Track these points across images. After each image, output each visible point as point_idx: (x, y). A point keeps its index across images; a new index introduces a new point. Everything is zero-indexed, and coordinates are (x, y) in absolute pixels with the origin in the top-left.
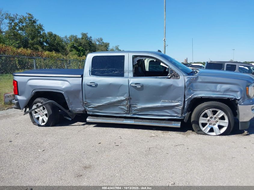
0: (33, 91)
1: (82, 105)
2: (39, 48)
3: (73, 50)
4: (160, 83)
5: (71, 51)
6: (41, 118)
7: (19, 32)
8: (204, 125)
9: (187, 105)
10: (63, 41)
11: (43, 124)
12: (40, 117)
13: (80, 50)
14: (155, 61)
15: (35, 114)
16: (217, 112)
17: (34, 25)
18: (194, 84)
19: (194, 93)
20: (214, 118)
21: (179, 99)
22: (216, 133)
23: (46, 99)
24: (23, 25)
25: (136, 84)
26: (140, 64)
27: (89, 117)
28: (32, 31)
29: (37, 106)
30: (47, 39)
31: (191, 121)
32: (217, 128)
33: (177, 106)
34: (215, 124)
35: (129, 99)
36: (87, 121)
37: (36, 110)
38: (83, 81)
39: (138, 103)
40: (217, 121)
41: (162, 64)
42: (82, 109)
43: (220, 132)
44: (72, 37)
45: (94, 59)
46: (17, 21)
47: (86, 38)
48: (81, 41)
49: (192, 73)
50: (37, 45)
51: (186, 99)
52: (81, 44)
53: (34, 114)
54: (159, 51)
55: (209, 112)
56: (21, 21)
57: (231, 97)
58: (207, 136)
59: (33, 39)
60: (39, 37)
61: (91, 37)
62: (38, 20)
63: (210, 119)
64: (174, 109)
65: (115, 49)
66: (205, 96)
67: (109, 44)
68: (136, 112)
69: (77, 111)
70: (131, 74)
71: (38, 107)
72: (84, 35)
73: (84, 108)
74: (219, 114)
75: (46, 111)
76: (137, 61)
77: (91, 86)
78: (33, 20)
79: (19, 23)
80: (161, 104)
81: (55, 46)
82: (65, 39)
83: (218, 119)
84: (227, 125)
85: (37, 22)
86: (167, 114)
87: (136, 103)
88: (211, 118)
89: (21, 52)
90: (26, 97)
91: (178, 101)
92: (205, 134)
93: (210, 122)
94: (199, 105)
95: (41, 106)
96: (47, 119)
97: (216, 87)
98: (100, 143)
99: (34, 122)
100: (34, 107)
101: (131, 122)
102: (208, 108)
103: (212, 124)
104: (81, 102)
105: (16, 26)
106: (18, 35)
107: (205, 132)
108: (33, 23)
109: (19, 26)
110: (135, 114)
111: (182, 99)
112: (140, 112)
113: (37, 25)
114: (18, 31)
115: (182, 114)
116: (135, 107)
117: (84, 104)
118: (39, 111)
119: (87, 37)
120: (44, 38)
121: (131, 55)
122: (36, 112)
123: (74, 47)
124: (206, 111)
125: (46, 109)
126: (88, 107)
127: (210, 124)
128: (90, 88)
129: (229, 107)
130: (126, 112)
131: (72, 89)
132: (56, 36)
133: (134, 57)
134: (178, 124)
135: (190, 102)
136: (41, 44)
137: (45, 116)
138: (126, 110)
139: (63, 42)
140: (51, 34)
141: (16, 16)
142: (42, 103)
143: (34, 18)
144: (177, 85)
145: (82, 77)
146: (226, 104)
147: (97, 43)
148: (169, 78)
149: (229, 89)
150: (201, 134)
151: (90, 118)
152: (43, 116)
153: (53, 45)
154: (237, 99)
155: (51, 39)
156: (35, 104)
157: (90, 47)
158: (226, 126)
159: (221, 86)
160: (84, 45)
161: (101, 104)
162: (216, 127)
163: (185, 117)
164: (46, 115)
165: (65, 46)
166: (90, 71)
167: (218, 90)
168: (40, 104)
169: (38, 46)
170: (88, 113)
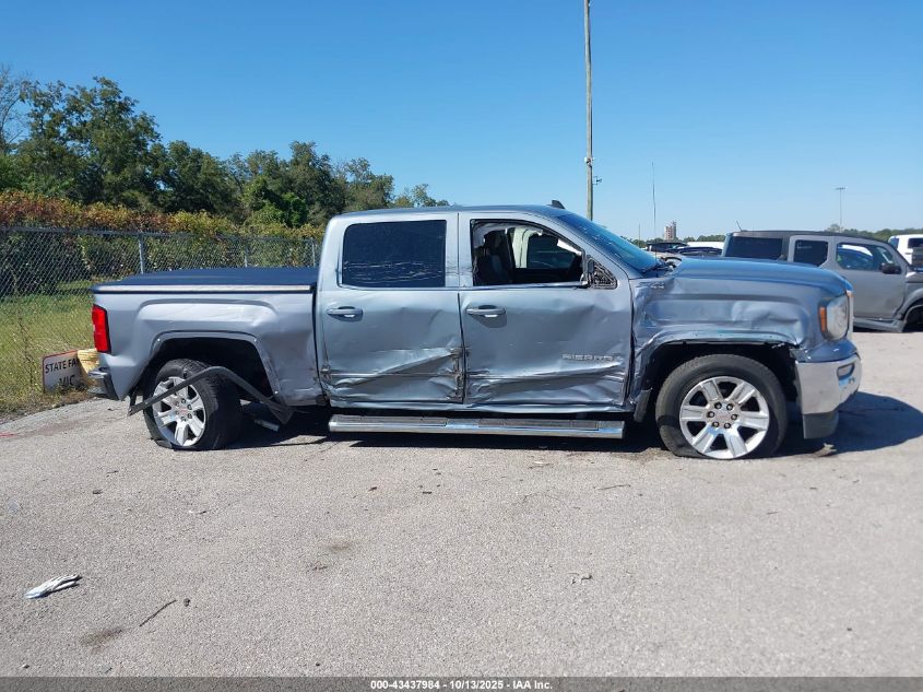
0: (157, 337)
1: (315, 379)
2: (139, 199)
3: (264, 204)
4: (557, 302)
5: (257, 208)
6: (181, 426)
7: (69, 144)
8: (695, 428)
9: (642, 368)
10: (227, 175)
11: (189, 443)
12: (179, 421)
13: (288, 203)
14: (540, 234)
15: (163, 411)
16: (735, 385)
17: (121, 119)
18: (662, 304)
19: (661, 330)
20: (724, 406)
21: (617, 349)
22: (733, 451)
23: (197, 363)
24: (83, 119)
25: (482, 307)
26: (497, 245)
27: (336, 416)
28: (116, 139)
29: (171, 386)
30: (167, 169)
31: (657, 418)
32: (737, 434)
33: (611, 371)
34: (730, 425)
35: (463, 354)
36: (331, 430)
37: (165, 400)
38: (318, 304)
39: (490, 367)
40: (736, 416)
41: (561, 244)
42: (315, 391)
43: (745, 449)
44: (259, 156)
45: (352, 233)
46: (60, 106)
47: (309, 161)
48: (292, 172)
49: (657, 270)
50: (135, 189)
51: (637, 350)
52: (291, 181)
53: (160, 414)
54: (557, 204)
55: (707, 386)
56: (75, 107)
57: (775, 338)
58: (706, 461)
59: (117, 170)
60: (140, 161)
61: (326, 158)
62: (138, 102)
63: (714, 410)
64: (601, 384)
65: (412, 196)
66: (694, 337)
67: (390, 179)
68: (486, 395)
69: (300, 397)
70: (468, 279)
71: (172, 389)
72: (303, 150)
73: (320, 389)
74: (740, 394)
75: (200, 400)
76: (485, 236)
77: (341, 317)
78: (118, 100)
79: (69, 112)
80: (563, 367)
81: (198, 193)
82: (235, 167)
83: (739, 408)
84: (766, 427)
85: (132, 108)
86: (581, 399)
87: (484, 367)
88: (717, 405)
89: (97, 215)
90: (134, 359)
91: (615, 356)
92: (701, 456)
93: (713, 419)
94: (679, 368)
95: (181, 386)
96: (202, 425)
97: (728, 311)
98: (375, 488)
99: (158, 438)
100: (160, 389)
101: (470, 427)
102: (706, 375)
103: (722, 424)
104: (311, 369)
105: (58, 125)
106: (66, 158)
107: (698, 448)
108: (119, 112)
109: (70, 123)
110: (481, 402)
111: (624, 348)
112: (498, 395)
113: (134, 120)
114: (66, 140)
115: (626, 396)
116: (482, 378)
117: (321, 376)
118: (176, 403)
119: (312, 157)
120: (157, 166)
121: (466, 218)
122: (165, 408)
123: (269, 195)
124: (700, 384)
125: (198, 395)
126: (334, 386)
127: (713, 425)
128: (338, 323)
129: (770, 372)
130: (453, 395)
131: (283, 330)
132: (199, 155)
133: (476, 224)
134: (616, 427)
135: (652, 357)
136: (147, 185)
137: (195, 418)
138: (454, 391)
139: (226, 179)
140: (181, 151)
141: (58, 91)
142: (185, 376)
143: (123, 96)
144: (609, 309)
145: (314, 290)
146: (761, 362)
147: (350, 178)
148: (585, 287)
149: (769, 314)
150: (688, 457)
151: (339, 421)
152: (187, 418)
153: (190, 190)
154: (792, 345)
155: (184, 166)
156: (164, 378)
157: (323, 191)
158: (762, 430)
159: (744, 307)
160: (304, 187)
161: (375, 374)
162: (732, 434)
163: (635, 405)
164: (199, 414)
165: (233, 191)
166: (337, 271)
167: (734, 319)
168: (178, 380)
169: (136, 193)
170: (333, 403)
